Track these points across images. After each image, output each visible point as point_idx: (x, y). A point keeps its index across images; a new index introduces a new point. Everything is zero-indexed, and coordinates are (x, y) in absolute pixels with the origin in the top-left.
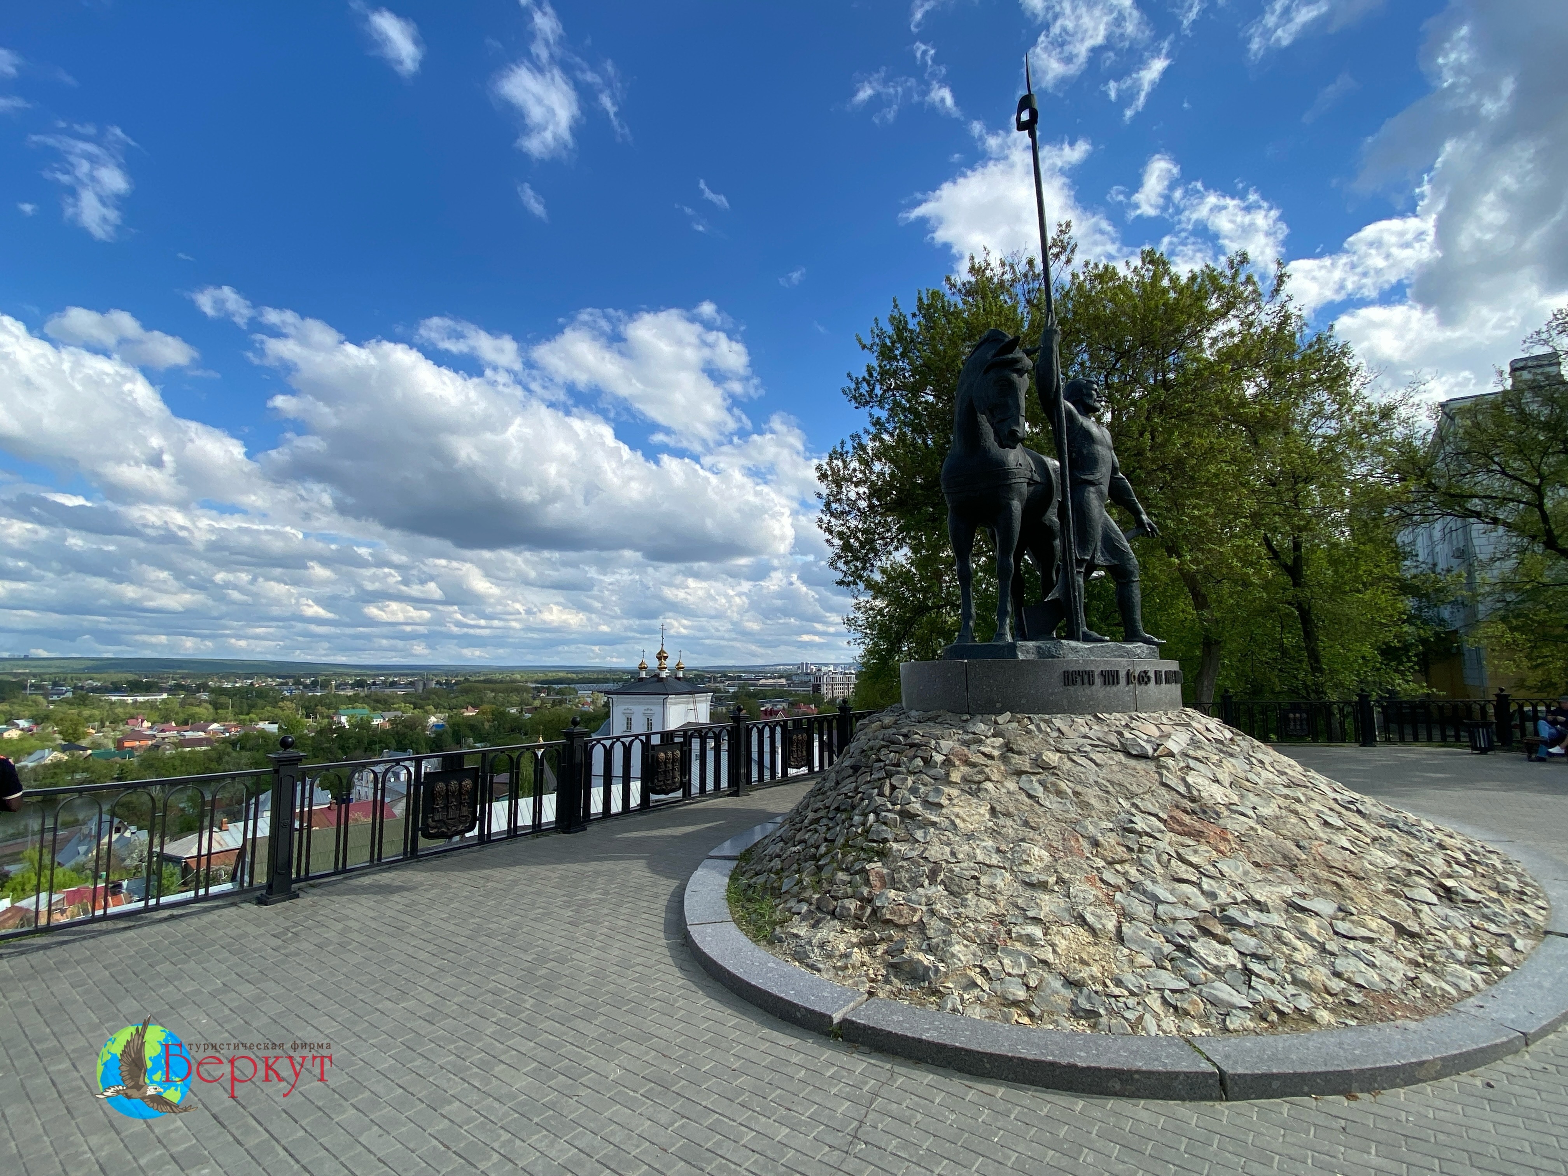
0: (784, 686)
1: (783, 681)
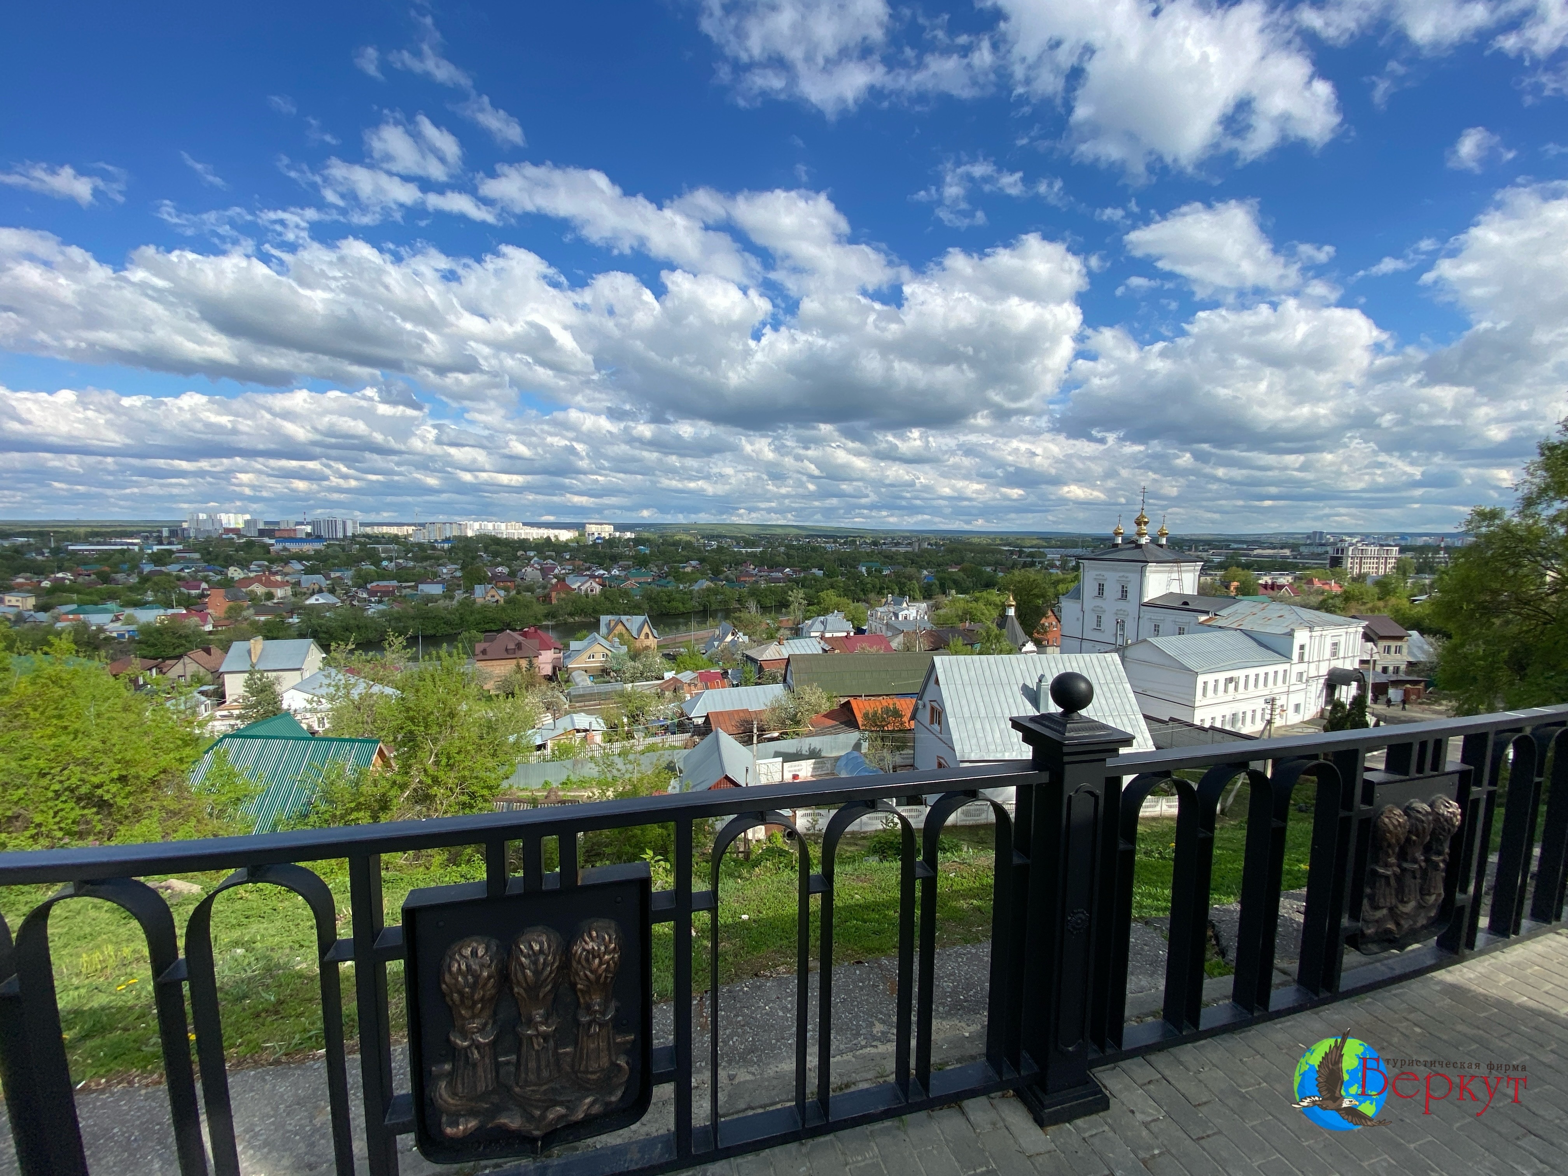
0: (1288, 557)
1: (1287, 552)
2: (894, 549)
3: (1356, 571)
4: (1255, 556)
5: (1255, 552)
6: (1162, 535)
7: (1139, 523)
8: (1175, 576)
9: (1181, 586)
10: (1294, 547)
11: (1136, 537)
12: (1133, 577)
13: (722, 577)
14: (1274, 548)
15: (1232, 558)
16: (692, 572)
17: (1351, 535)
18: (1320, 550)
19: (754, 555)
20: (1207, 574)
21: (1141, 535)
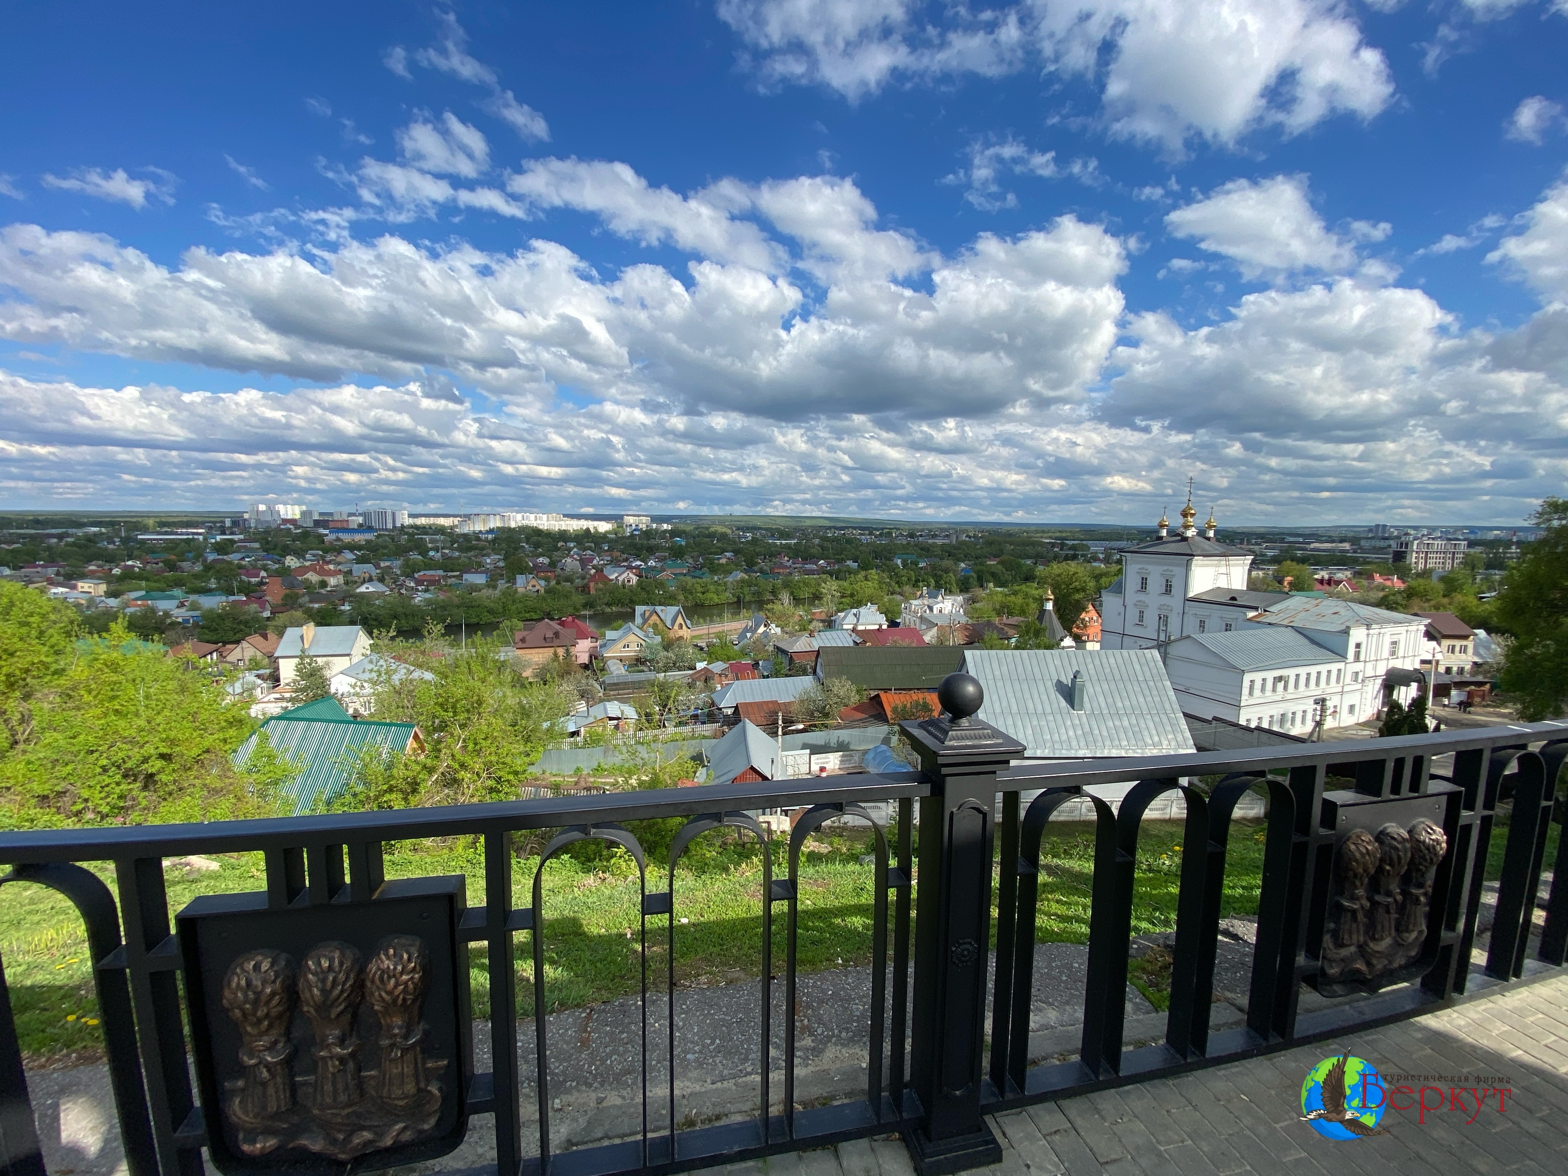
0: (1348, 551)
1: (1347, 546)
2: (930, 541)
3: (1421, 566)
4: (1312, 550)
5: (1312, 546)
6: (1210, 527)
7: (1185, 515)
8: (1223, 570)
9: (1229, 581)
10: (1354, 540)
11: (1182, 530)
12: (1178, 571)
13: (756, 568)
14: (1333, 542)
15: (1287, 551)
16: (727, 564)
17: (1416, 528)
18: (1382, 544)
19: (788, 546)
20: (1259, 569)
21: (1187, 527)
